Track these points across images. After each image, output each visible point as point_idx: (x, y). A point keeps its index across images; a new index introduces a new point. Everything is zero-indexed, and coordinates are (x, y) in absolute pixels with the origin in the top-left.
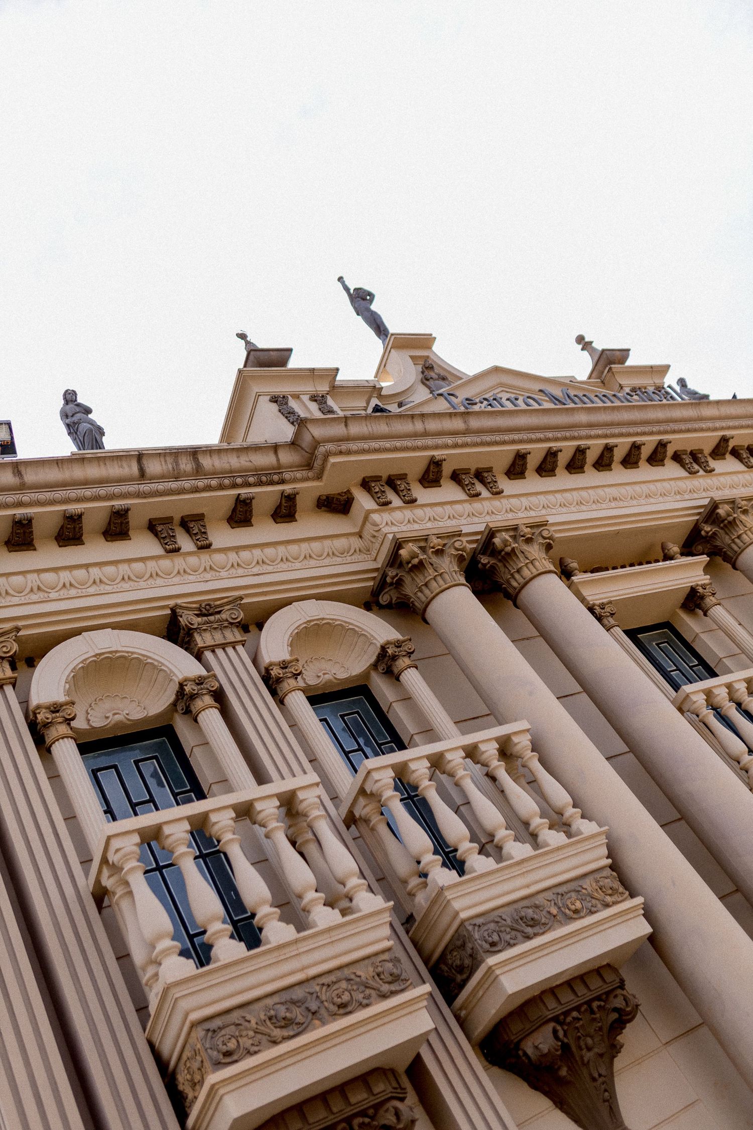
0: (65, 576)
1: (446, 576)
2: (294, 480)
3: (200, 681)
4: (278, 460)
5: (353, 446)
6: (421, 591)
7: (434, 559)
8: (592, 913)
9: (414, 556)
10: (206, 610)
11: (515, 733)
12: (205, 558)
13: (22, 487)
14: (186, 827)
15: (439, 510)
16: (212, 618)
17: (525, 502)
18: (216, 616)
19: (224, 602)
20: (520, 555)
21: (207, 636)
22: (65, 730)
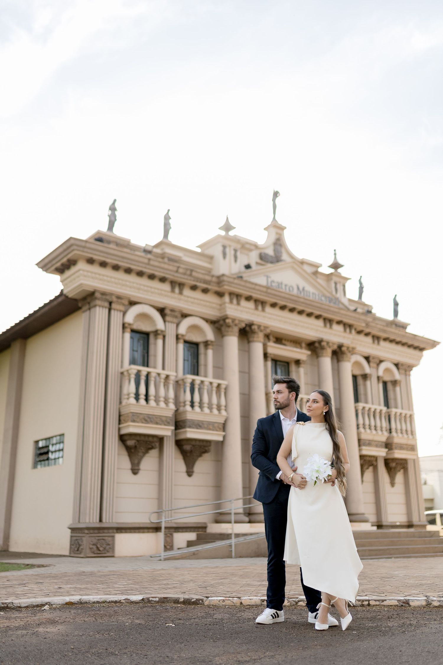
0: (146, 288)
2: (212, 285)
3: (162, 331)
4: (212, 279)
5: (231, 285)
6: (225, 332)
7: (233, 326)
8: (213, 430)
9: (229, 323)
10: (172, 310)
11: (223, 384)
12: (180, 296)
13: (148, 264)
14: (146, 373)
15: (245, 309)
16: (172, 313)
17: (270, 316)
18: (174, 313)
19: (178, 310)
20: (257, 333)
21: (169, 318)
22: (129, 330)
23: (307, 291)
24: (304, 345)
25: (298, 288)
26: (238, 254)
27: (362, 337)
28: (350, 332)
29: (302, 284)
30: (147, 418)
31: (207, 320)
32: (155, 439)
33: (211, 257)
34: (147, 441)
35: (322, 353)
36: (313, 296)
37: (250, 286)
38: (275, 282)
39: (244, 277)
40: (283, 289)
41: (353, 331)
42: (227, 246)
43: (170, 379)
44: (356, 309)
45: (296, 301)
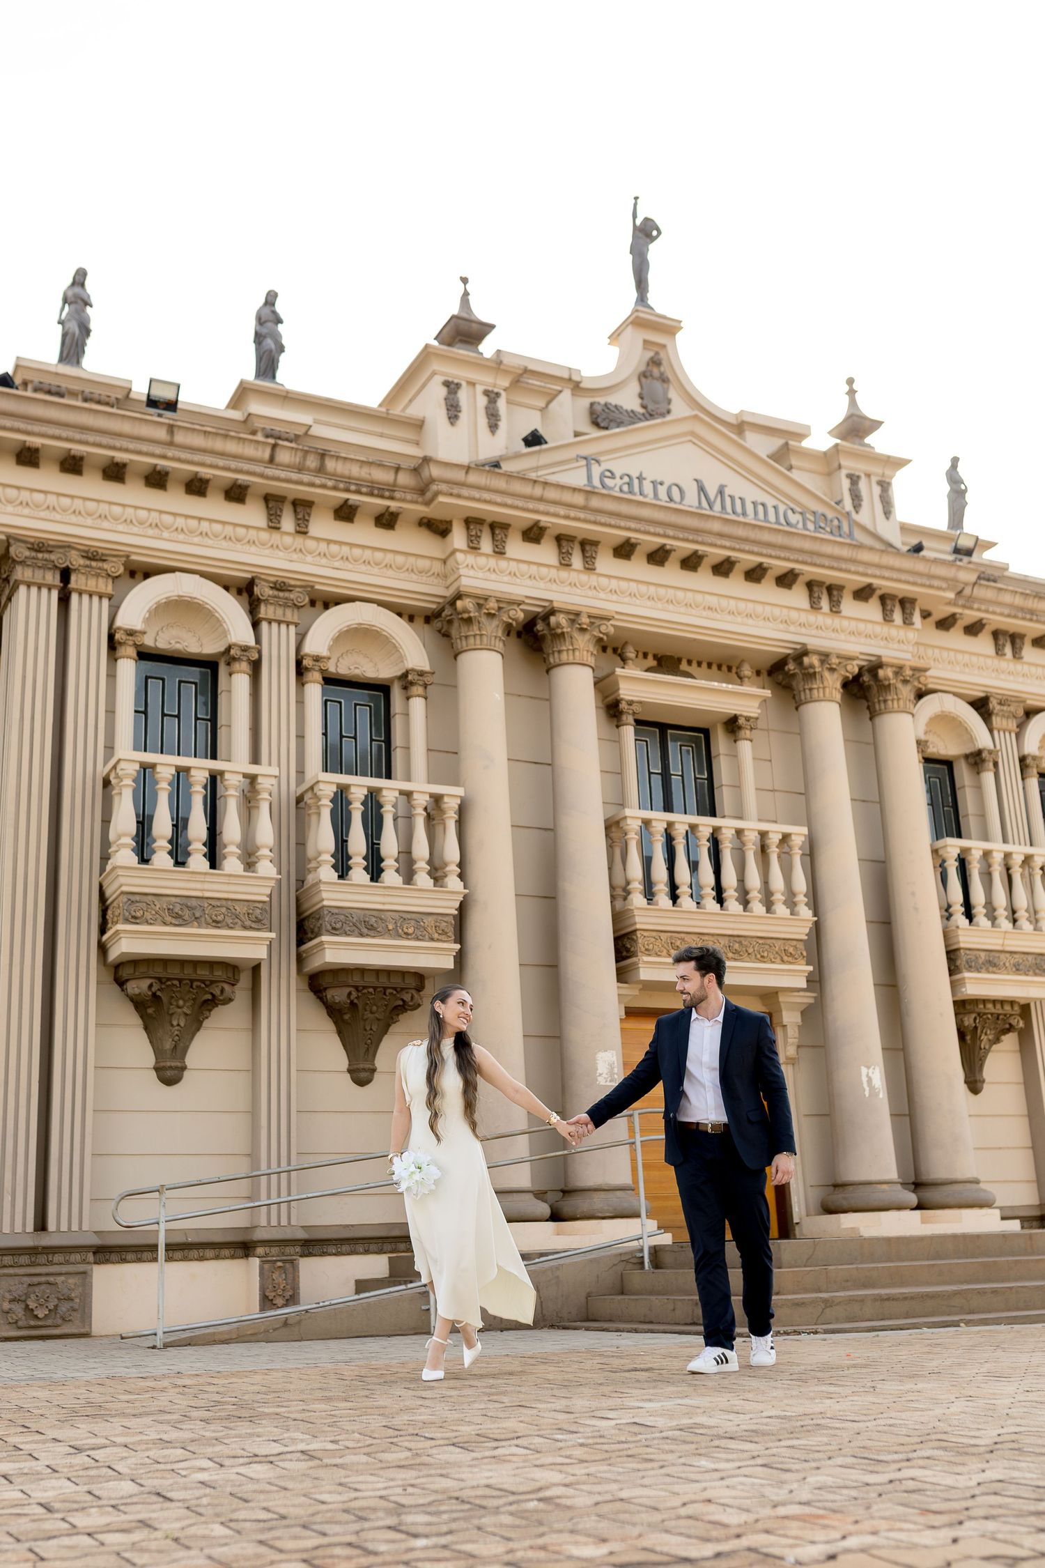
0: (180, 522)
1: (485, 639)
2: (404, 500)
3: (245, 649)
4: (395, 480)
5: (465, 492)
6: (460, 639)
7: (483, 619)
8: (417, 939)
9: (466, 611)
10: (280, 586)
11: (449, 795)
12: (299, 540)
13: (171, 444)
14: (173, 771)
15: (524, 567)
16: (281, 594)
17: (614, 584)
18: (287, 594)
19: (299, 583)
20: (568, 640)
21: (271, 609)
22: (131, 651)
23: (732, 497)
24: (747, 671)
25: (701, 489)
26: (502, 404)
27: (955, 639)
28: (907, 621)
29: (715, 475)
30: (178, 909)
31: (399, 611)
32: (218, 973)
33: (419, 425)
34: (192, 981)
35: (807, 691)
36: (756, 513)
37: (527, 489)
38: (618, 476)
39: (506, 467)
40: (645, 496)
41: (917, 618)
42: (464, 384)
43: (258, 787)
44: (918, 549)
45: (697, 531)
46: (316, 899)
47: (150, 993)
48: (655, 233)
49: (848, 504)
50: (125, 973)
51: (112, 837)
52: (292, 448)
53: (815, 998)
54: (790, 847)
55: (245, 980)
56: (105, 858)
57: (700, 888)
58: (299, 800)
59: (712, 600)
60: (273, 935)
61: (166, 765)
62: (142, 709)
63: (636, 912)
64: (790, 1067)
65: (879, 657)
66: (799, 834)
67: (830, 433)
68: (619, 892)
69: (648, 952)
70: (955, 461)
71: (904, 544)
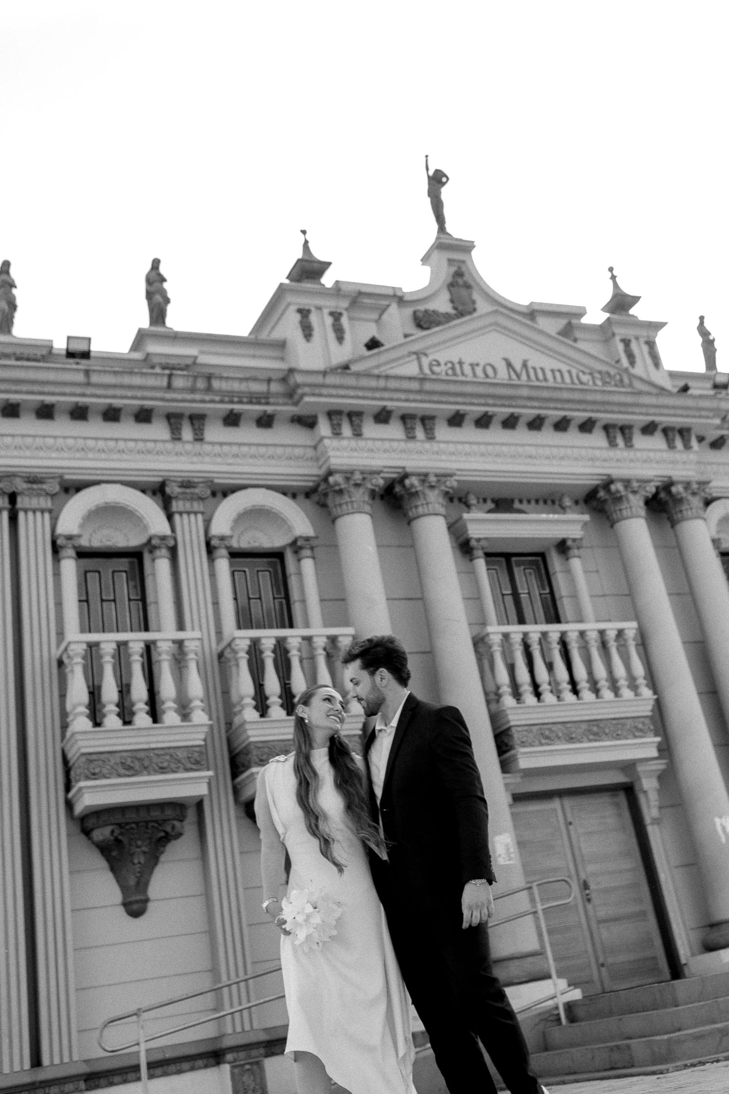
0: (101, 444)
1: (355, 505)
2: (277, 404)
3: (163, 538)
4: (269, 389)
5: (325, 391)
6: (336, 507)
7: (352, 489)
9: (337, 484)
10: (187, 484)
11: (342, 635)
12: (198, 446)
13: (88, 384)
14: (114, 646)
15: (378, 444)
16: (188, 491)
17: (451, 448)
18: (192, 490)
19: (200, 480)
20: (421, 496)
21: (181, 503)
22: (71, 552)
23: (534, 368)
24: (567, 502)
25: (509, 365)
26: (344, 321)
28: (687, 446)
29: (518, 353)
30: (129, 762)
31: (284, 491)
32: (169, 812)
33: (282, 345)
34: (147, 822)
35: (618, 512)
36: (555, 378)
37: (373, 383)
38: (442, 363)
39: (354, 368)
40: (466, 376)
41: (694, 443)
42: (313, 309)
43: (186, 649)
44: (685, 389)
45: (511, 398)
46: (244, 737)
47: (112, 838)
48: (444, 180)
49: (625, 362)
50: (90, 823)
51: (69, 707)
52: (184, 376)
53: (666, 764)
54: (625, 640)
55: (191, 815)
56: (64, 726)
57: (557, 684)
58: (221, 655)
59: (532, 451)
60: (211, 773)
61: (108, 641)
62: (84, 598)
63: (509, 712)
64: (656, 827)
65: (670, 477)
66: (630, 627)
67: (602, 310)
68: (492, 696)
69: (523, 744)
70: (702, 318)
71: (674, 386)
